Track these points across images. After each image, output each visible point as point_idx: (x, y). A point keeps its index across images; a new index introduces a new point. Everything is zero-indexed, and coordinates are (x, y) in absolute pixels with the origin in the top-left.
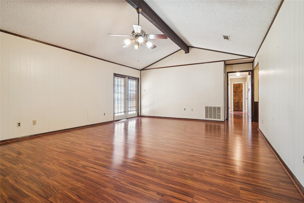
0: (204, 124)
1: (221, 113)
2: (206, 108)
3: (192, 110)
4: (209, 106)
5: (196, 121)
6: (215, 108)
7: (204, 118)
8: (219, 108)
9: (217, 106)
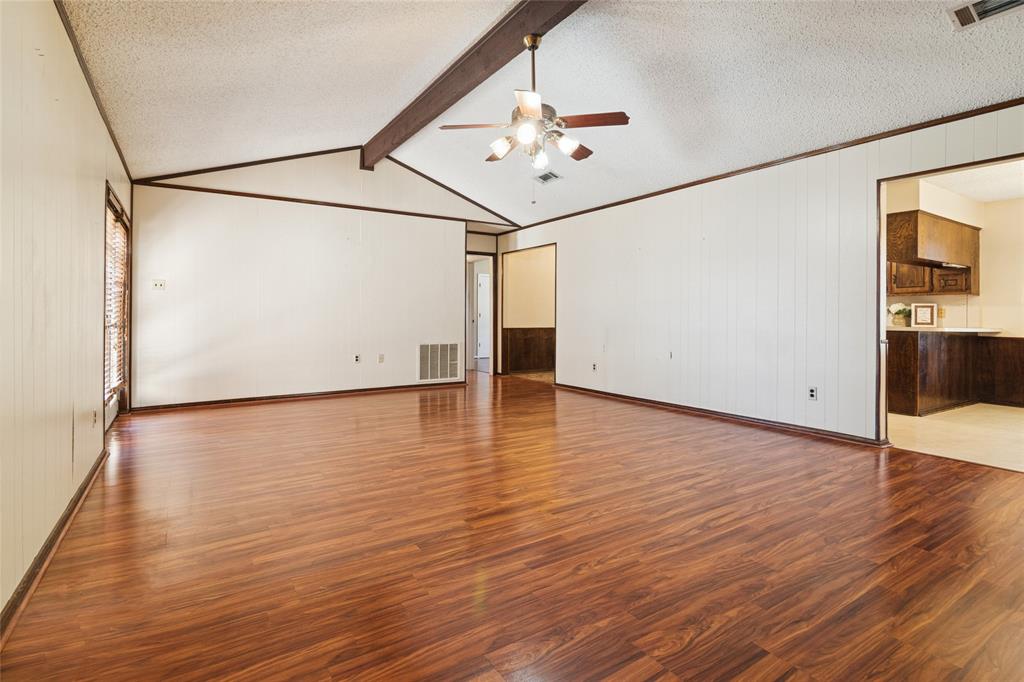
0: (414, 398)
1: (459, 362)
2: (423, 348)
3: (382, 359)
4: (429, 342)
5: (393, 392)
6: (444, 347)
7: (417, 380)
8: (454, 348)
9: (449, 342)
